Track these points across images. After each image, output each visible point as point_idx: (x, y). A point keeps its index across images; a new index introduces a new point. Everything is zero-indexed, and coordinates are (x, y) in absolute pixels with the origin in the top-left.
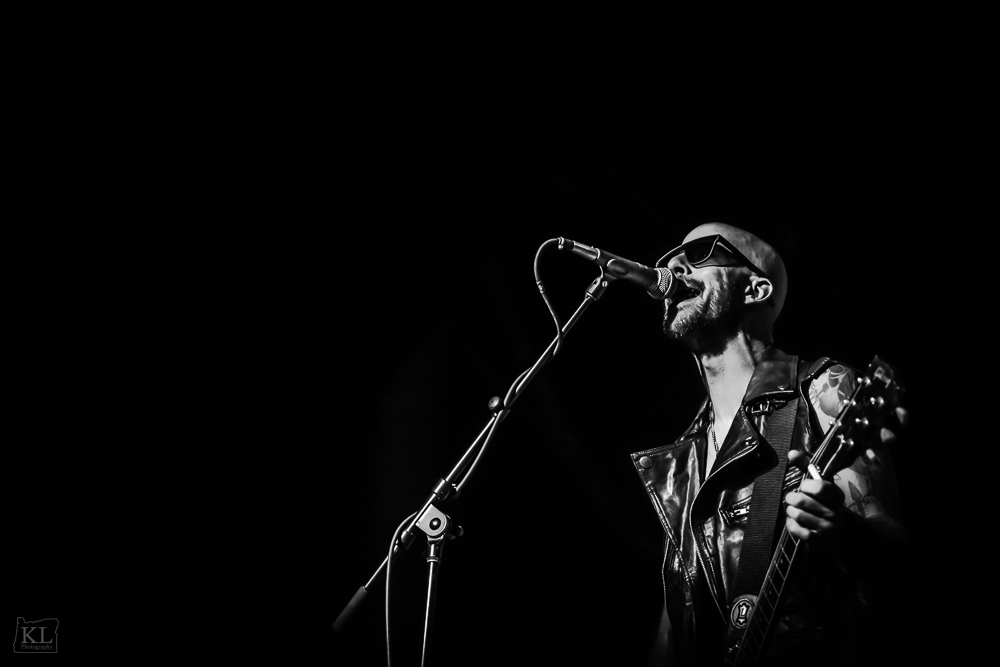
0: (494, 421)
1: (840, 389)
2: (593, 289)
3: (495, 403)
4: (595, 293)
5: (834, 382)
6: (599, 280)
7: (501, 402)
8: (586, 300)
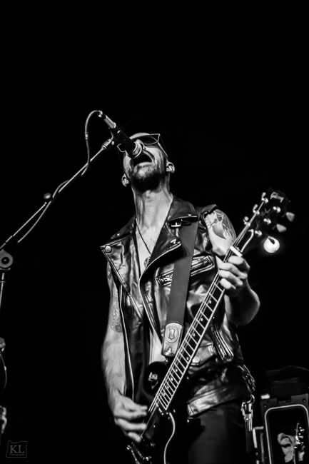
0: (46, 206)
1: (223, 222)
2: (107, 144)
3: (48, 197)
4: (107, 147)
5: (220, 219)
6: (110, 141)
7: (51, 197)
8: (102, 149)
